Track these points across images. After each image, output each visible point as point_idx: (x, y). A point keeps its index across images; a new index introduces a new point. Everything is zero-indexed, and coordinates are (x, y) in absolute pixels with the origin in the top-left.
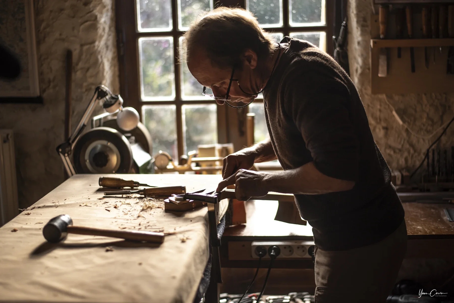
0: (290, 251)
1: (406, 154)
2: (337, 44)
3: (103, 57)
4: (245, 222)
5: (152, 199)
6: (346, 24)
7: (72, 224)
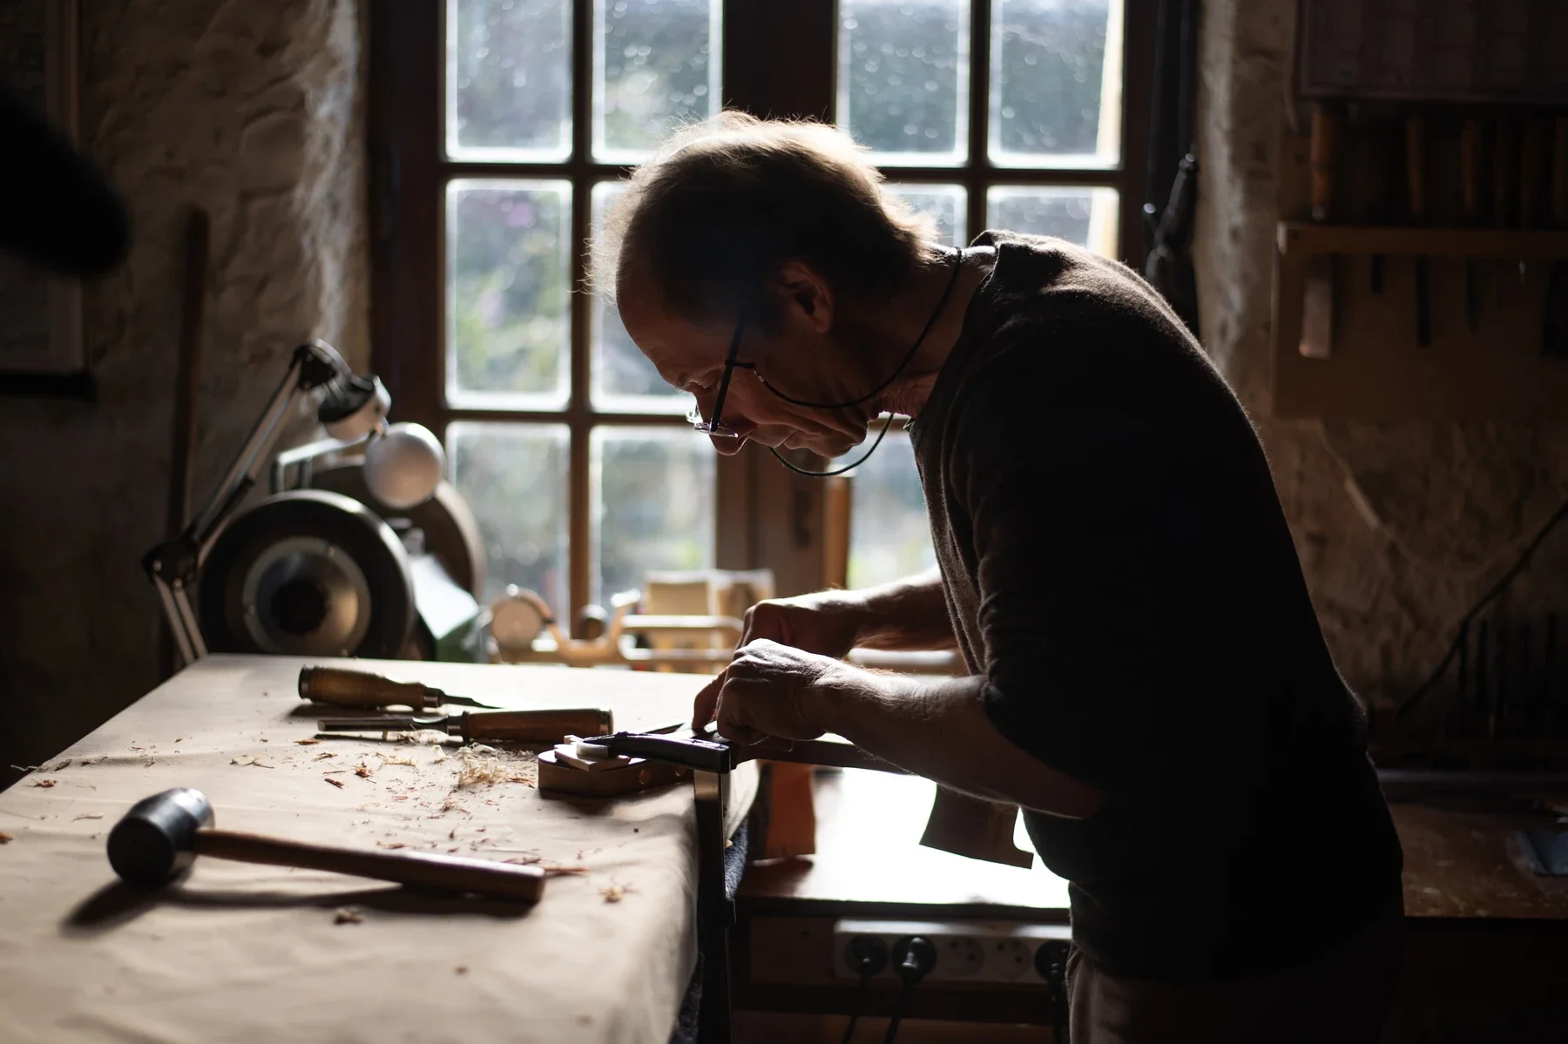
0: (971, 958)
1: (1385, 634)
2: (1158, 235)
3: (320, 240)
4: (812, 850)
5: (491, 749)
6: (1195, 164)
7: (213, 824)
